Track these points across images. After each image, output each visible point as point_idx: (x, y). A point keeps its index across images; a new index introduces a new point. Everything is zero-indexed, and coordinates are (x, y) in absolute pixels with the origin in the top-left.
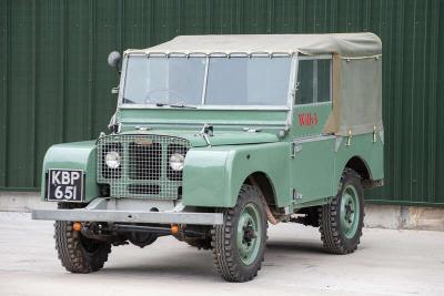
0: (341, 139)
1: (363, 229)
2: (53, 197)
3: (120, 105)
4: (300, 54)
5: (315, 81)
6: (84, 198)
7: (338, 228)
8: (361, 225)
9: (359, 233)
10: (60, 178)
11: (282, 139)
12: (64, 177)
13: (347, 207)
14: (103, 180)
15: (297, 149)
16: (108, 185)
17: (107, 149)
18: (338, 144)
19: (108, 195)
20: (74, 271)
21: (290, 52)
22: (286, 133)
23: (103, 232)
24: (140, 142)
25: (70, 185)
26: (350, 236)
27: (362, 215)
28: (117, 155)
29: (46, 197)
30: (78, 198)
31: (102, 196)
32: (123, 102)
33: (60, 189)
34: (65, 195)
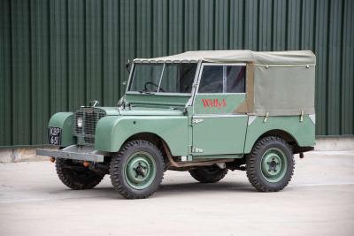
2: (50, 143)
3: (127, 92)
4: (203, 62)
9: (287, 179)
11: (185, 114)
12: (54, 132)
13: (271, 163)
15: (197, 121)
16: (77, 137)
18: (251, 120)
19: (77, 143)
25: (56, 136)
26: (274, 181)
28: (81, 119)
31: (74, 144)
32: (129, 90)
33: (53, 138)
34: (54, 141)
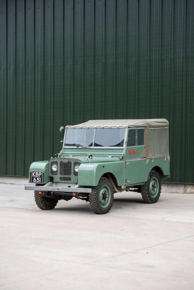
0: (149, 160)
1: (161, 194)
2: (33, 182)
3: (64, 147)
4: (129, 127)
5: (136, 137)
6: (43, 182)
7: (148, 193)
8: (160, 192)
9: (159, 195)
10: (35, 174)
11: (121, 160)
12: (36, 174)
13: (153, 186)
14: (51, 175)
15: (128, 164)
16: (53, 177)
17: (53, 163)
18: (147, 161)
19: (53, 181)
20: (43, 209)
21: (125, 126)
22: (123, 157)
23: (53, 195)
24: (64, 161)
25: (38, 177)
26: (155, 197)
27: (160, 189)
28: (56, 165)
29: (30, 182)
30: (41, 182)
31: (51, 181)
32: (65, 146)
33: (35, 179)
34: (36, 181)
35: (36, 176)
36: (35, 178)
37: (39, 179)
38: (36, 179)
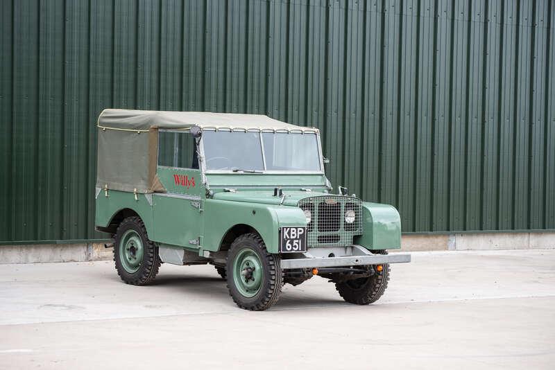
6: (305, 249)
10: (289, 233)
12: (292, 233)
17: (303, 208)
24: (328, 202)
25: (296, 239)
28: (310, 214)
30: (303, 249)
33: (289, 243)
34: (292, 246)
35: (292, 237)
36: (289, 241)
37: (298, 243)
38: (291, 243)
